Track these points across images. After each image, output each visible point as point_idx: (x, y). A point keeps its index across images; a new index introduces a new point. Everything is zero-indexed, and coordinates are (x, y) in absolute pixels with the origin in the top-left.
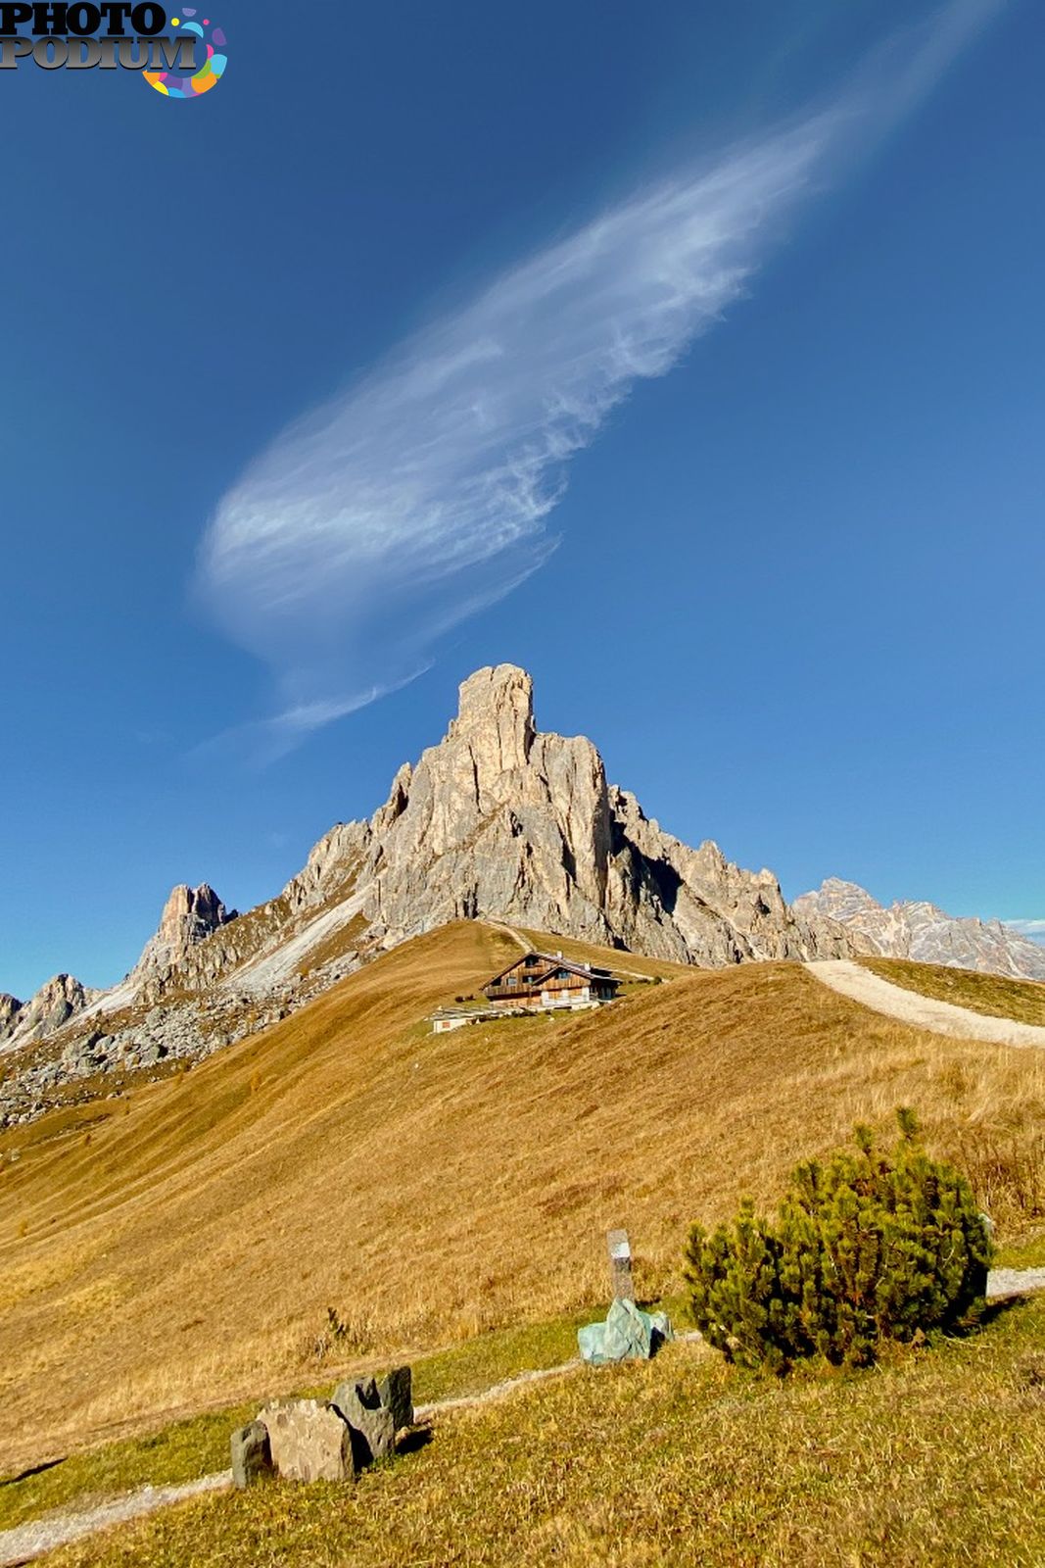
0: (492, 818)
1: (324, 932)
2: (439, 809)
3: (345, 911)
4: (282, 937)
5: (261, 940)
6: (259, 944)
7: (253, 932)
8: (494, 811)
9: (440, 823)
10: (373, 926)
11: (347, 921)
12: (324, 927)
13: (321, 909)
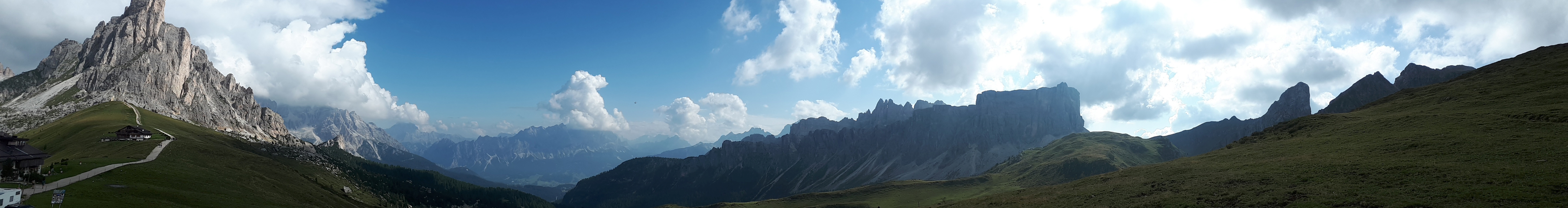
0: (139, 57)
1: (59, 91)
2: (116, 48)
3: (70, 83)
4: (39, 90)
5: (27, 87)
6: (25, 89)
7: (22, 83)
8: (140, 53)
9: (116, 54)
10: (81, 91)
11: (70, 87)
12: (59, 89)
13: (58, 80)
